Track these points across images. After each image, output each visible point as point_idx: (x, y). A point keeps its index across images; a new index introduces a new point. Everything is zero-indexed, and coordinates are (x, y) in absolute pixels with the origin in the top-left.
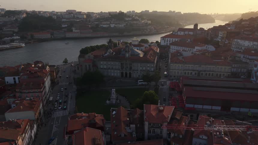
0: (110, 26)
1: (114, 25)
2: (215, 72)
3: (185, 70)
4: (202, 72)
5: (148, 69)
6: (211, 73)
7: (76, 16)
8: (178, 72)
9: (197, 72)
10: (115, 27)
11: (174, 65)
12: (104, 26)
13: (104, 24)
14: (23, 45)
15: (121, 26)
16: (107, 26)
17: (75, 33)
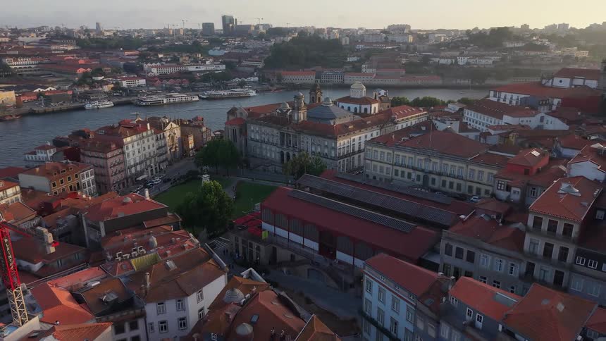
0: (456, 62)
1: (466, 58)
2: (466, 180)
3: (395, 165)
4: (433, 176)
5: (326, 151)
6: (456, 181)
7: (390, 38)
8: (382, 168)
9: (421, 174)
10: (468, 63)
11: (374, 149)
12: (443, 61)
13: (443, 58)
14: (253, 93)
15: (483, 62)
16: (450, 60)
17: (365, 74)
